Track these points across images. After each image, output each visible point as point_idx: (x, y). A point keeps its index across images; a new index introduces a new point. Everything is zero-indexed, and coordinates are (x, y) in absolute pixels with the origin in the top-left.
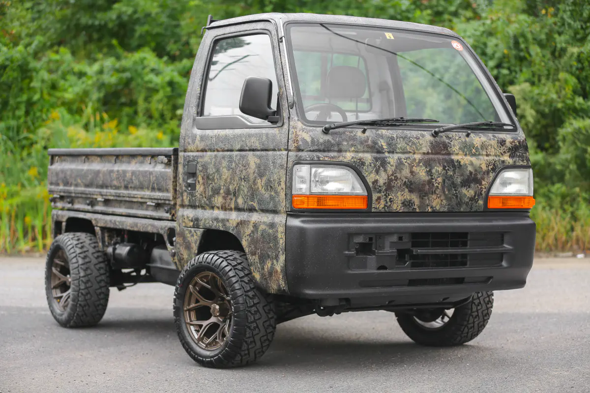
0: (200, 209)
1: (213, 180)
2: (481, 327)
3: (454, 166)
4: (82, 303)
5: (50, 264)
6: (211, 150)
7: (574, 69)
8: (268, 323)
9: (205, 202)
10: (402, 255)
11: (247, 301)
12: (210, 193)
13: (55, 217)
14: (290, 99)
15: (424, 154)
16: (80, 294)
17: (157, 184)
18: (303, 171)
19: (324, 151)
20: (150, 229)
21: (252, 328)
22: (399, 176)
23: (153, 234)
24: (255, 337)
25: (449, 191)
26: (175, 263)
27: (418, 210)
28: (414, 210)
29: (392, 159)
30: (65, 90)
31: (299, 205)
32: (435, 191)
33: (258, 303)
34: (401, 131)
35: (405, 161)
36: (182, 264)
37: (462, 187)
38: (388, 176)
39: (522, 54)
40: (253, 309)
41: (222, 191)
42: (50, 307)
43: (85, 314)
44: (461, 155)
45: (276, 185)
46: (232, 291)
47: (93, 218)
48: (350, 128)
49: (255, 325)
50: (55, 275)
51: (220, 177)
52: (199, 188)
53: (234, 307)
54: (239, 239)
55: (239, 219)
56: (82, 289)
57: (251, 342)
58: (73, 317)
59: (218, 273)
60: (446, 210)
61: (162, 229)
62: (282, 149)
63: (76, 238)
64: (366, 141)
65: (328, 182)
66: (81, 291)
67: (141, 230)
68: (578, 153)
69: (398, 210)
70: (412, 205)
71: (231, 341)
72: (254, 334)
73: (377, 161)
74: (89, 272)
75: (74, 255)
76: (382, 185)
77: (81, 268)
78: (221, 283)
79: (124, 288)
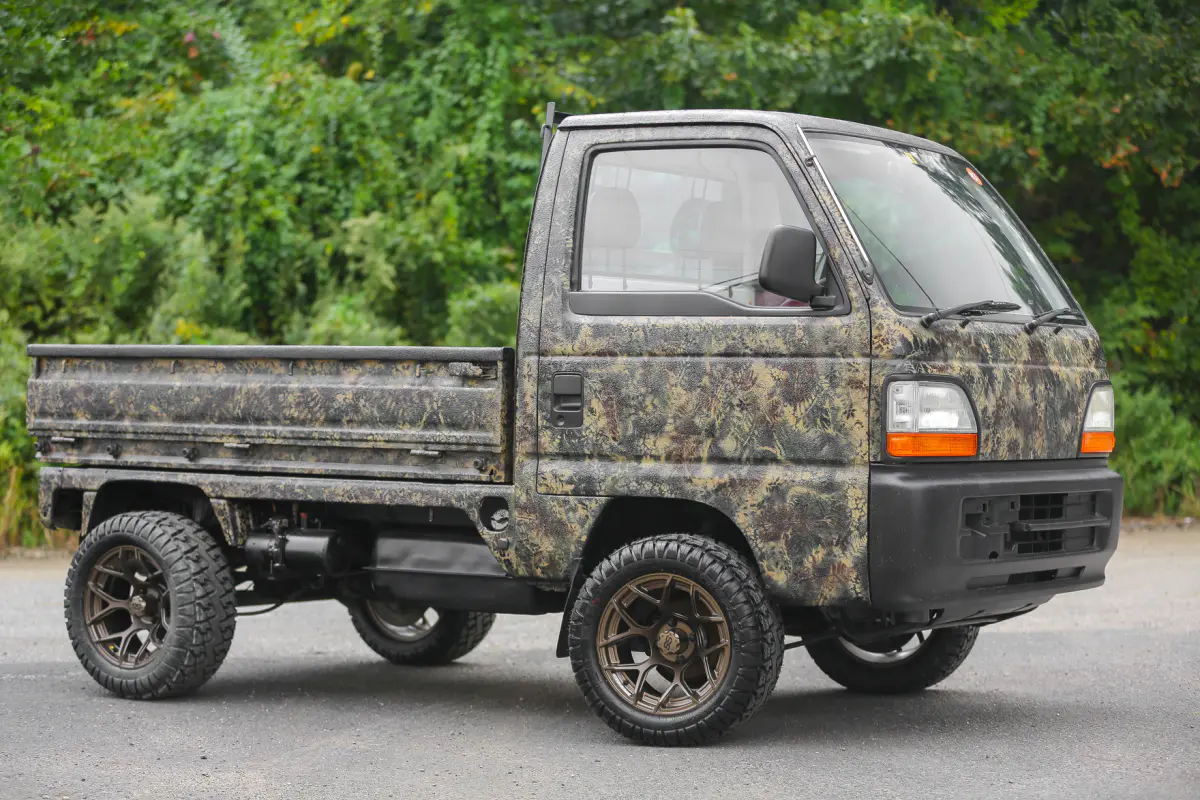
0: (597, 460)
1: (641, 407)
3: (1054, 382)
4: (196, 650)
6: (630, 353)
7: (452, 185)
9: (611, 447)
12: (630, 432)
13: (56, 482)
14: (866, 268)
15: (1025, 362)
16: (195, 632)
17: (445, 416)
18: (904, 391)
19: (930, 358)
20: (417, 500)
22: (1006, 400)
23: (427, 508)
25: (1050, 424)
26: (507, 561)
27: (1021, 458)
28: (1018, 458)
29: (998, 371)
31: (900, 449)
32: (1038, 425)
34: (995, 324)
35: (1011, 374)
36: (532, 563)
37: (1061, 418)
38: (996, 400)
39: (350, 154)
41: (669, 428)
45: (841, 416)
47: (205, 481)
48: (952, 318)
50: (93, 596)
51: (663, 402)
52: (594, 423)
54: (726, 513)
55: (725, 477)
56: (200, 622)
58: (170, 679)
59: (691, 575)
60: (1046, 456)
61: (459, 498)
62: (855, 353)
63: (166, 522)
64: (969, 341)
66: (196, 625)
67: (387, 503)
69: (1003, 457)
70: (1017, 449)
73: (984, 375)
74: (209, 587)
75: (176, 555)
76: (991, 415)
77: (195, 580)
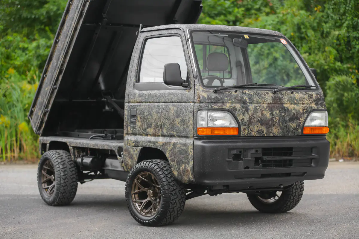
0: (139, 135)
1: (147, 119)
2: (297, 201)
3: (285, 110)
4: (62, 191)
5: (41, 169)
6: (145, 102)
7: (335, 45)
8: (181, 200)
9: (142, 132)
10: (257, 160)
11: (170, 188)
12: (145, 127)
13: (42, 141)
14: (195, 74)
15: (269, 103)
16: (61, 186)
18: (203, 114)
19: (215, 103)
20: (106, 148)
21: (173, 203)
22: (255, 116)
23: (108, 150)
24: (174, 208)
25: (282, 124)
26: (123, 166)
27: (265, 135)
28: (264, 135)
29: (252, 107)
30: (16, 59)
31: (201, 133)
32: (275, 124)
33: (176, 189)
34: (256, 91)
35: (259, 108)
36: (127, 167)
37: (289, 122)
38: (249, 116)
39: (303, 35)
40: (174, 192)
41: (153, 126)
42: (41, 194)
43: (64, 198)
44: (288, 104)
45: (187, 122)
46: (162, 182)
47: (68, 141)
48: (229, 90)
49: (175, 202)
50: (44, 175)
51: (152, 118)
52: (139, 124)
53: (163, 192)
54: (164, 153)
55: (164, 141)
56: (62, 183)
57: (172, 211)
58: (57, 200)
59: (152, 173)
60: (281, 135)
61: (114, 147)
62: (191, 102)
63: (58, 153)
64: (237, 97)
65: (216, 120)
66: (61, 184)
67: (100, 148)
68: (338, 96)
69: (255, 135)
70: (262, 132)
71: (161, 211)
72: (174, 206)
73: (243, 108)
74: (66, 173)
75: (57, 163)
76: (246, 121)
77: (62, 171)
78: (154, 178)
79: (85, 182)
